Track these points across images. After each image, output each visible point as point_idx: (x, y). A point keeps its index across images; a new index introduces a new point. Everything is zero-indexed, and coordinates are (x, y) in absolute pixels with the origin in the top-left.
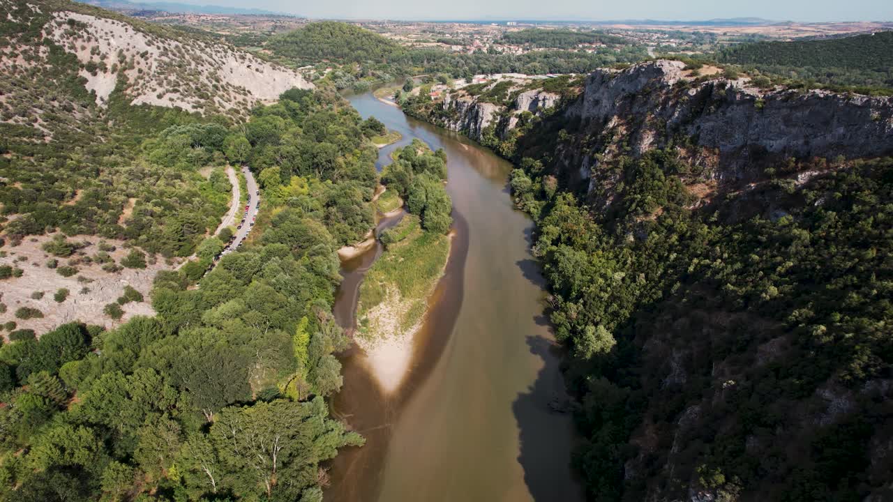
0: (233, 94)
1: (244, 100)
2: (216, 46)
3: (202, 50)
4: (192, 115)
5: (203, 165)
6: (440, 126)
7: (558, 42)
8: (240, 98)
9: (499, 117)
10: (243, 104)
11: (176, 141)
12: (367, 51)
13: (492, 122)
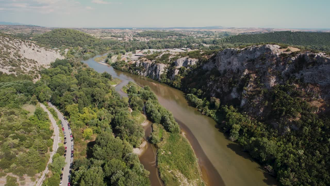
0: (29, 64)
1: (35, 66)
2: (15, 40)
3: (8, 42)
4: (9, 75)
5: (24, 103)
6: (135, 74)
7: (159, 36)
8: (33, 65)
9: (167, 70)
10: (35, 68)
11: (6, 92)
12: (83, 41)
13: (164, 72)
